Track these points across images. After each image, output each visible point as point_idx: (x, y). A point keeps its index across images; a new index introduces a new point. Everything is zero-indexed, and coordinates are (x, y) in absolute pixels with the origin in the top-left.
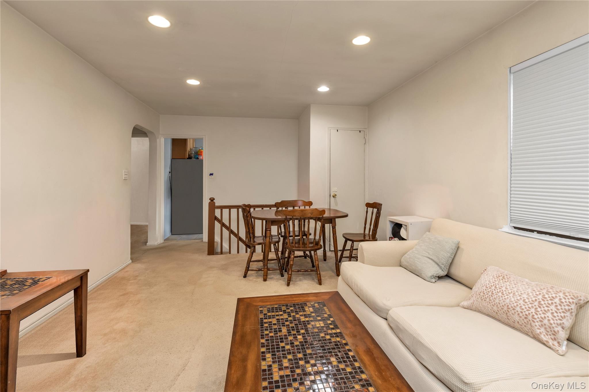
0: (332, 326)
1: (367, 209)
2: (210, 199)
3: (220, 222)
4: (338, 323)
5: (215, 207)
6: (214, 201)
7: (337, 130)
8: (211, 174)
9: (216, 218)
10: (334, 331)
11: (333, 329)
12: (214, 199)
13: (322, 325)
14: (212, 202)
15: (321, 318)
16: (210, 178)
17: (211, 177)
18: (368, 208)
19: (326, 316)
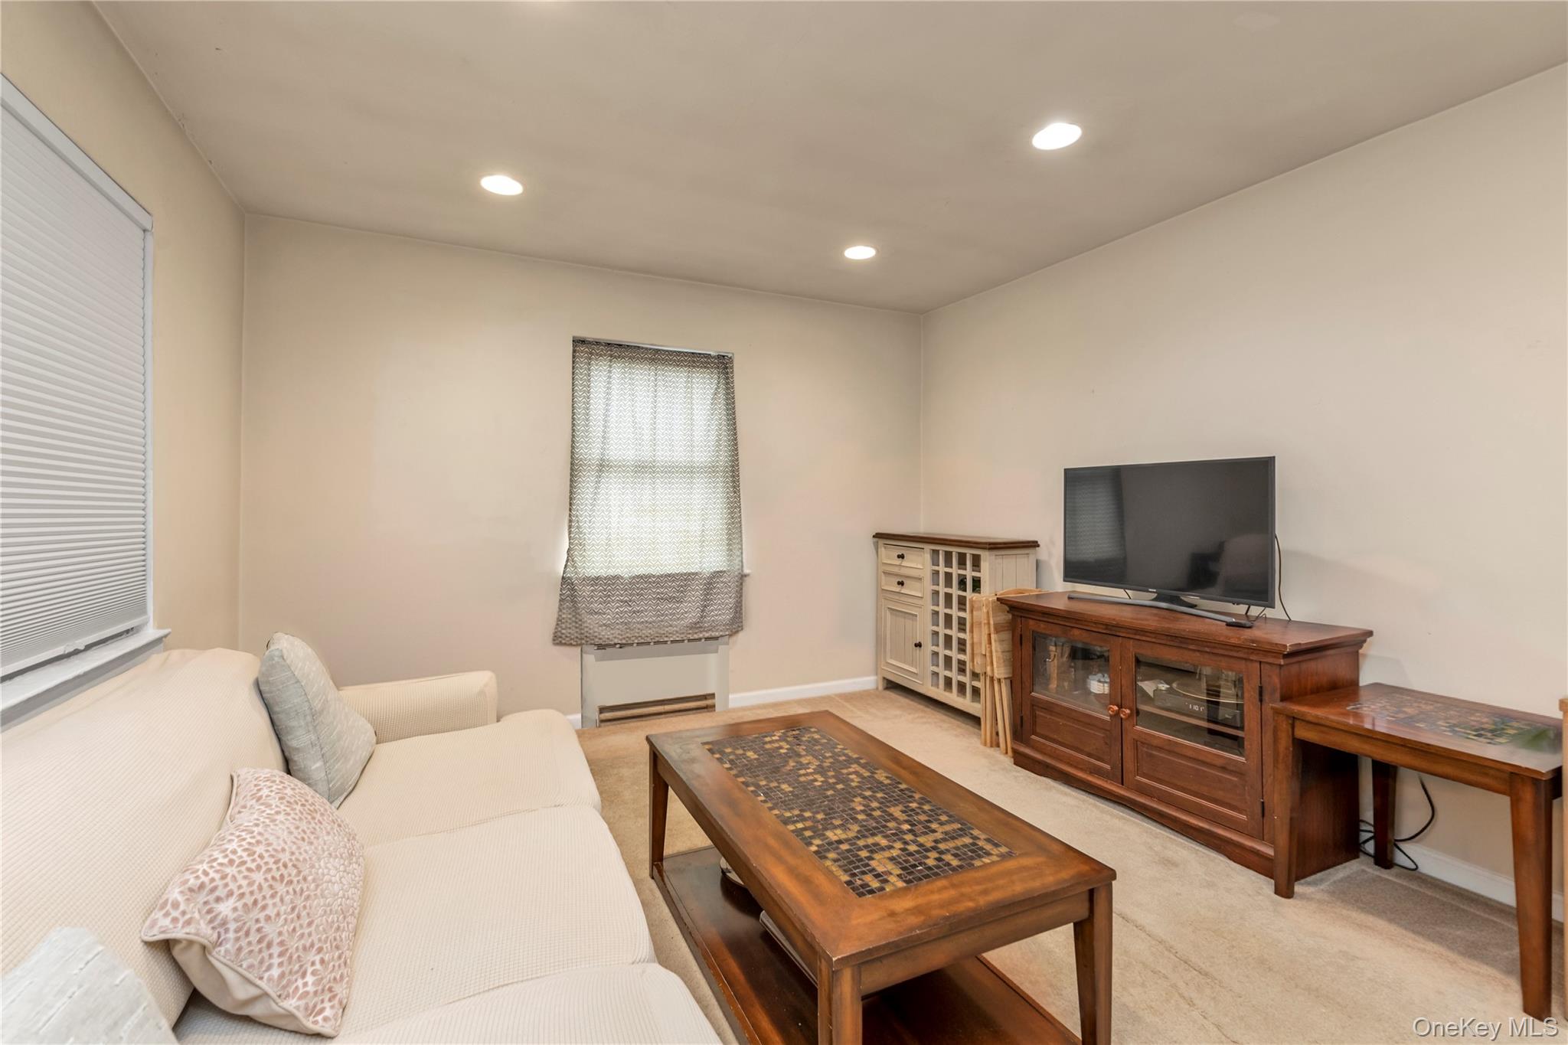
0: (808, 833)
4: (797, 842)
10: (800, 825)
11: (805, 829)
13: (829, 834)
15: (838, 848)
19: (832, 855)
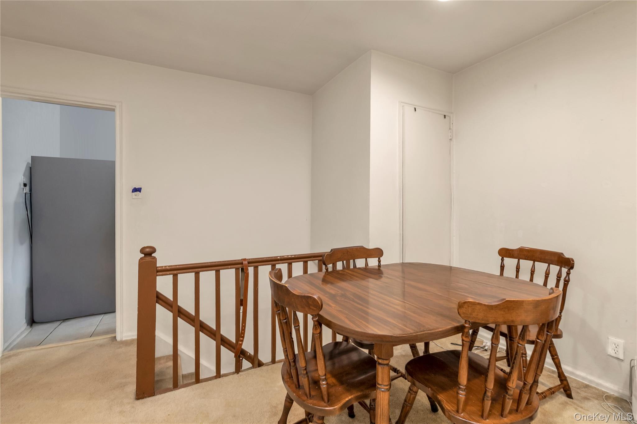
1: (502, 260)
2: (142, 251)
3: (172, 307)
5: (157, 272)
6: (153, 255)
7: (415, 109)
8: (137, 190)
9: (160, 298)
12: (154, 250)
14: (148, 259)
16: (134, 197)
17: (136, 195)
18: (504, 258)
